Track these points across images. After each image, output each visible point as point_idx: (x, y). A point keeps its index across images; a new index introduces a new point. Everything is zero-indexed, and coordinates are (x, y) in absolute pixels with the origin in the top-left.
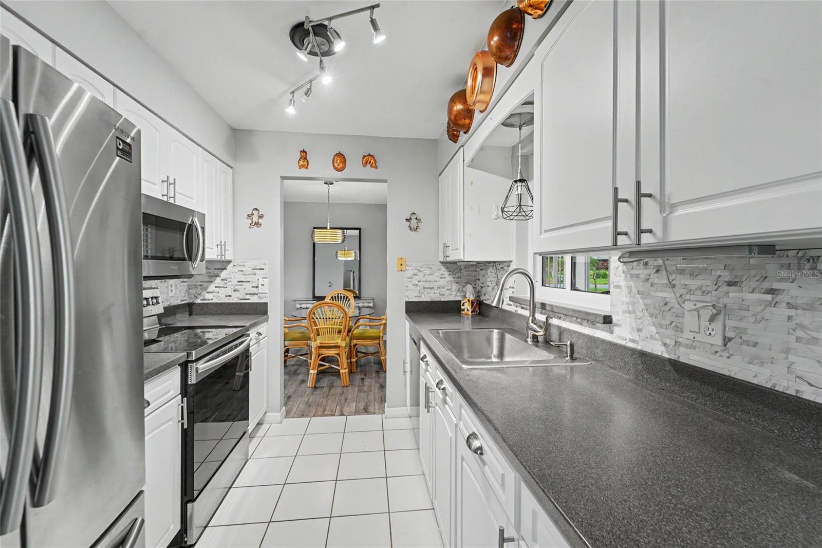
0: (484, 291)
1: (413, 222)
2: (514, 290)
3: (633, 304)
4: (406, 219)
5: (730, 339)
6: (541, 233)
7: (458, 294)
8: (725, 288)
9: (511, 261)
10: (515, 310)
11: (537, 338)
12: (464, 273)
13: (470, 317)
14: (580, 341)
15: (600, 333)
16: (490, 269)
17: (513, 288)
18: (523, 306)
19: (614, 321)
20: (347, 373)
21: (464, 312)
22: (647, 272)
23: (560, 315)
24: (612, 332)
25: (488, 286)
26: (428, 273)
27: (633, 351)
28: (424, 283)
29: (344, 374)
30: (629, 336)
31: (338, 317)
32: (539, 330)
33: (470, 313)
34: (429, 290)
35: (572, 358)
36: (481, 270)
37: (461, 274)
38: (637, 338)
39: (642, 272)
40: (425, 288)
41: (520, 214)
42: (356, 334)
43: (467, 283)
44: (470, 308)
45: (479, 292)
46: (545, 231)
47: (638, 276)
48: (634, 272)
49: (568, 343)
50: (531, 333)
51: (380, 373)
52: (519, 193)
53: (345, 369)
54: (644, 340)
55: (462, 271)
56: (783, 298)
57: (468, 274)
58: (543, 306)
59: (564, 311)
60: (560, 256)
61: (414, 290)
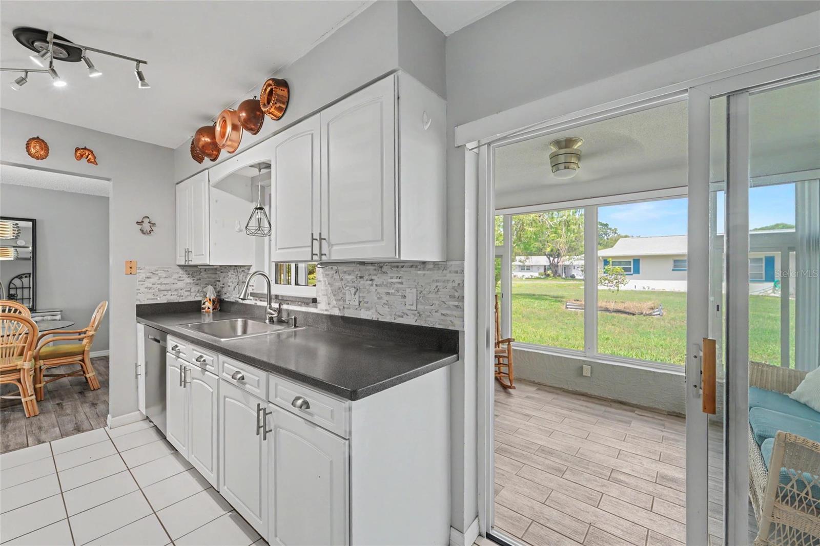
0: (224, 290)
1: (146, 226)
2: (253, 288)
3: (326, 290)
4: (138, 222)
5: (361, 302)
6: (276, 250)
7: (198, 295)
8: (359, 280)
9: (251, 266)
10: (255, 303)
11: (273, 319)
12: (204, 275)
13: (211, 314)
14: (300, 316)
15: (312, 310)
16: (232, 272)
17: (253, 286)
18: (261, 299)
19: (318, 301)
20: (35, 401)
21: (204, 311)
22: (332, 272)
23: (288, 302)
24: (317, 308)
25: (229, 286)
26: (165, 276)
27: (326, 315)
28: (160, 285)
29: (29, 404)
30: (325, 308)
31: (17, 334)
32: (274, 313)
33: (211, 310)
34: (166, 292)
35: (295, 327)
36: (221, 272)
37: (200, 277)
38: (328, 308)
39: (331, 272)
40: (159, 290)
41: (259, 232)
42: (42, 353)
43: (207, 284)
44: (211, 306)
45: (219, 292)
46: (279, 249)
47: (328, 275)
48: (327, 273)
49: (293, 317)
50: (268, 316)
51: (85, 393)
52: (260, 217)
53: (32, 395)
54: (331, 309)
55: (201, 274)
56: (375, 283)
57: (208, 276)
58: (277, 297)
59: (290, 299)
60: (287, 264)
61: (148, 292)
